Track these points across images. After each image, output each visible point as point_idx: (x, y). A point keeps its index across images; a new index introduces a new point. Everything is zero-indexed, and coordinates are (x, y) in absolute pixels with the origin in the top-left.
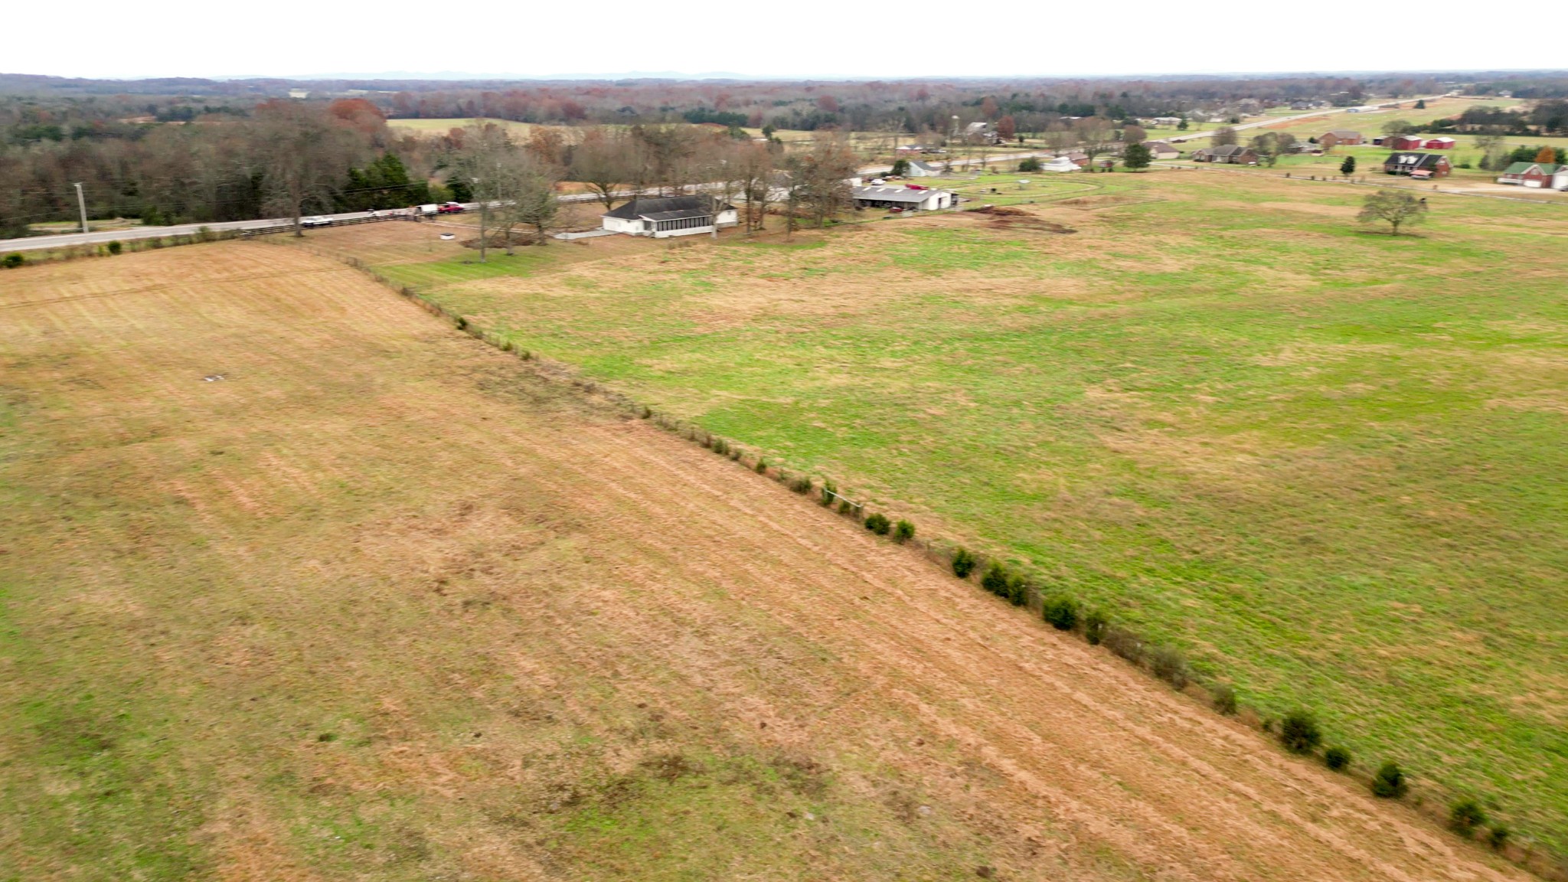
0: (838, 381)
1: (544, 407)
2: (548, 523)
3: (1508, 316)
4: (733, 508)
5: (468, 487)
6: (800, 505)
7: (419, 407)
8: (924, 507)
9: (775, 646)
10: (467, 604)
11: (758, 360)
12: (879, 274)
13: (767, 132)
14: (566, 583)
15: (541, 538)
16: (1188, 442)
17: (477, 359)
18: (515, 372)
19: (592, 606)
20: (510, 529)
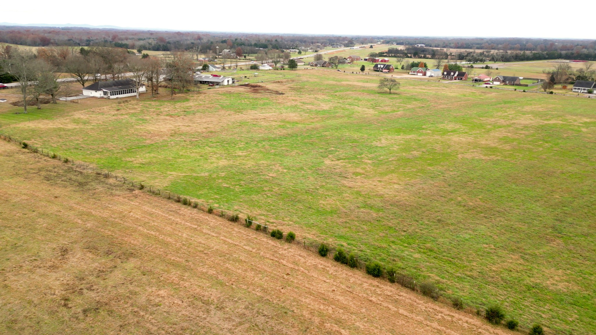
0: (223, 163)
1: (86, 187)
2: (114, 255)
3: (442, 123)
4: (206, 234)
5: (61, 238)
6: (237, 229)
7: (16, 194)
8: (291, 223)
9: (259, 309)
10: (85, 311)
11: (182, 155)
12: (218, 113)
13: (140, 51)
14: (138, 289)
15: (113, 264)
16: (373, 181)
17: (39, 164)
18: (63, 169)
19: (157, 301)
20: (94, 261)
